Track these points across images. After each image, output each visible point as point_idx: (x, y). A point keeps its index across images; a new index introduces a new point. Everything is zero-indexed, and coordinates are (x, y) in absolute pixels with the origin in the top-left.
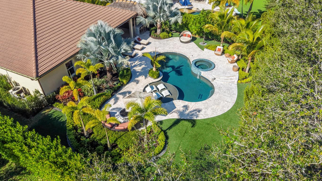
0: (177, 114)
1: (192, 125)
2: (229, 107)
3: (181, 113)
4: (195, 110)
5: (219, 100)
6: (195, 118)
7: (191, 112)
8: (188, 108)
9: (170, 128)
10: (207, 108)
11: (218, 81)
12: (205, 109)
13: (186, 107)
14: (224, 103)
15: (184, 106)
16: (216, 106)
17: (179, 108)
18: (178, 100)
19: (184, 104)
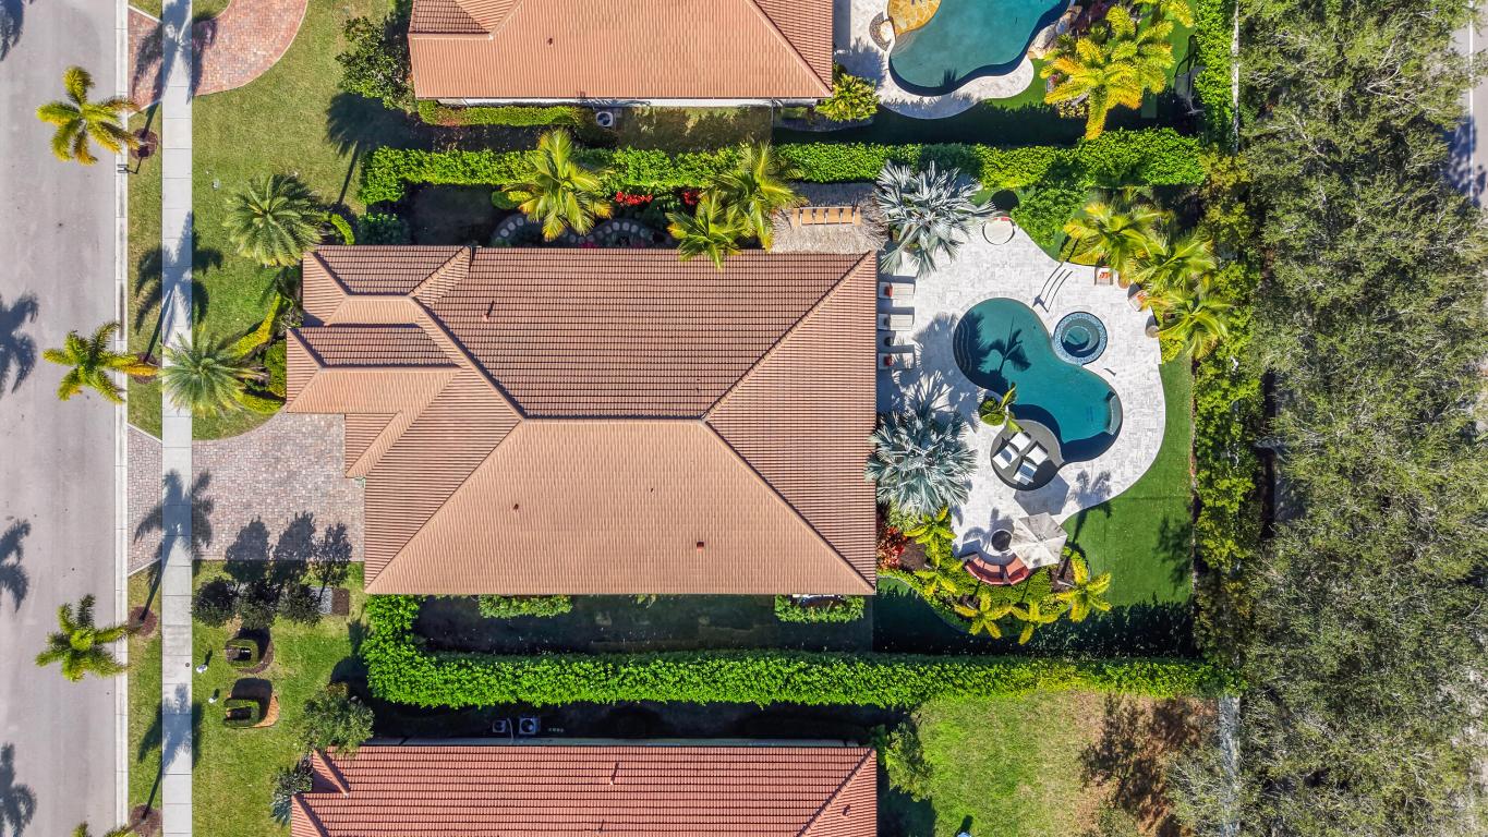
0: (1075, 502)
1: (1106, 513)
2: (1156, 442)
3: (1081, 496)
4: (1100, 478)
5: (1136, 434)
6: (1107, 498)
7: (1095, 485)
8: (1087, 478)
9: (1078, 534)
10: (1121, 464)
11: (1122, 377)
13: (1083, 477)
14: (1146, 438)
15: (1078, 479)
16: (1135, 451)
17: (1074, 485)
18: (1067, 466)
19: (1079, 471)
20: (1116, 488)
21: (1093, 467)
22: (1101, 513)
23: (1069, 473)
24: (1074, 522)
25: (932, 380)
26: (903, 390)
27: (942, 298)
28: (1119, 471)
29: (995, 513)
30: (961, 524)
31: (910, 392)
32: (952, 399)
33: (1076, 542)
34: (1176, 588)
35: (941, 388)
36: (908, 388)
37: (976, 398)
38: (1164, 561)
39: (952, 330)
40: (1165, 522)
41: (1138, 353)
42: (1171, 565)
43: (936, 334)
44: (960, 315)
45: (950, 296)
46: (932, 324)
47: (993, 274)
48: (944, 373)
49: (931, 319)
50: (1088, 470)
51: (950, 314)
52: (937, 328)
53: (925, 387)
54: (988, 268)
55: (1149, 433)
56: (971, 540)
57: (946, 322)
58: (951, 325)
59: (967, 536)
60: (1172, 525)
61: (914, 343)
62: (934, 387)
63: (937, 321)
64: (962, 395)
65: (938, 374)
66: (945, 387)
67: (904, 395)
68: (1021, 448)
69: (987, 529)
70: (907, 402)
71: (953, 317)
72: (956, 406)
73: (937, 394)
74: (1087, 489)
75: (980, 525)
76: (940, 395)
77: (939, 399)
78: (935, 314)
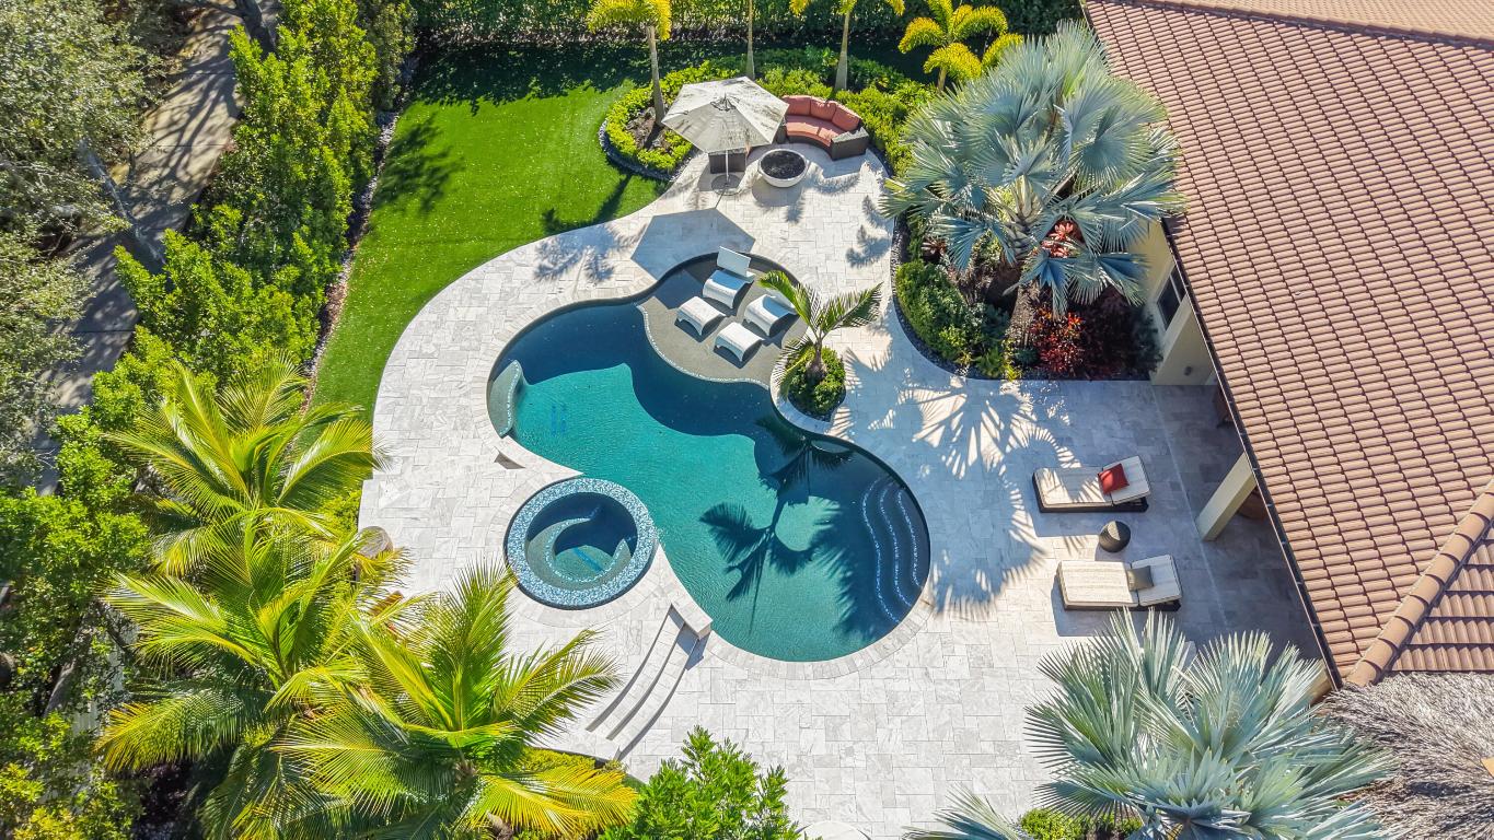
0: (621, 234)
1: (555, 217)
2: (417, 334)
3: (608, 244)
4: (561, 271)
5: (462, 349)
6: (549, 240)
7: (574, 261)
8: (590, 271)
9: (622, 187)
11: (480, 454)
12: (513, 289)
13: (599, 274)
14: (435, 341)
15: (609, 272)
16: (471, 317)
17: (621, 260)
18: (634, 292)
19: (606, 283)
20: (529, 255)
21: (575, 287)
22: (563, 217)
23: (628, 279)
24: (624, 204)
25: (973, 456)
26: (1043, 433)
28: (517, 284)
29: (793, 217)
30: (867, 201)
31: (1023, 430)
32: (912, 415)
33: (623, 178)
34: (430, 121)
36: (1032, 439)
37: (853, 415)
38: (444, 155)
39: (936, 573)
40: (427, 207)
41: (425, 505)
42: (431, 149)
43: (980, 564)
44: (919, 614)
45: (958, 666)
46: (997, 590)
47: (833, 733)
48: (943, 472)
49: (1001, 602)
50: (584, 282)
51: (950, 619)
52: (981, 579)
53: (986, 440)
54: (850, 752)
55: (430, 349)
56: (844, 178)
57: (957, 594)
58: (942, 586)
59: (850, 184)
60: (414, 204)
61: (1040, 542)
62: (964, 442)
63: (982, 598)
64: (887, 423)
65: (958, 468)
66: (935, 440)
67: (1038, 423)
68: (737, 326)
69: (811, 195)
70: (1027, 408)
71: (938, 606)
72: (901, 400)
73: (954, 426)
74: (592, 254)
75: (826, 197)
76: (947, 422)
77: (946, 415)
78: (993, 617)
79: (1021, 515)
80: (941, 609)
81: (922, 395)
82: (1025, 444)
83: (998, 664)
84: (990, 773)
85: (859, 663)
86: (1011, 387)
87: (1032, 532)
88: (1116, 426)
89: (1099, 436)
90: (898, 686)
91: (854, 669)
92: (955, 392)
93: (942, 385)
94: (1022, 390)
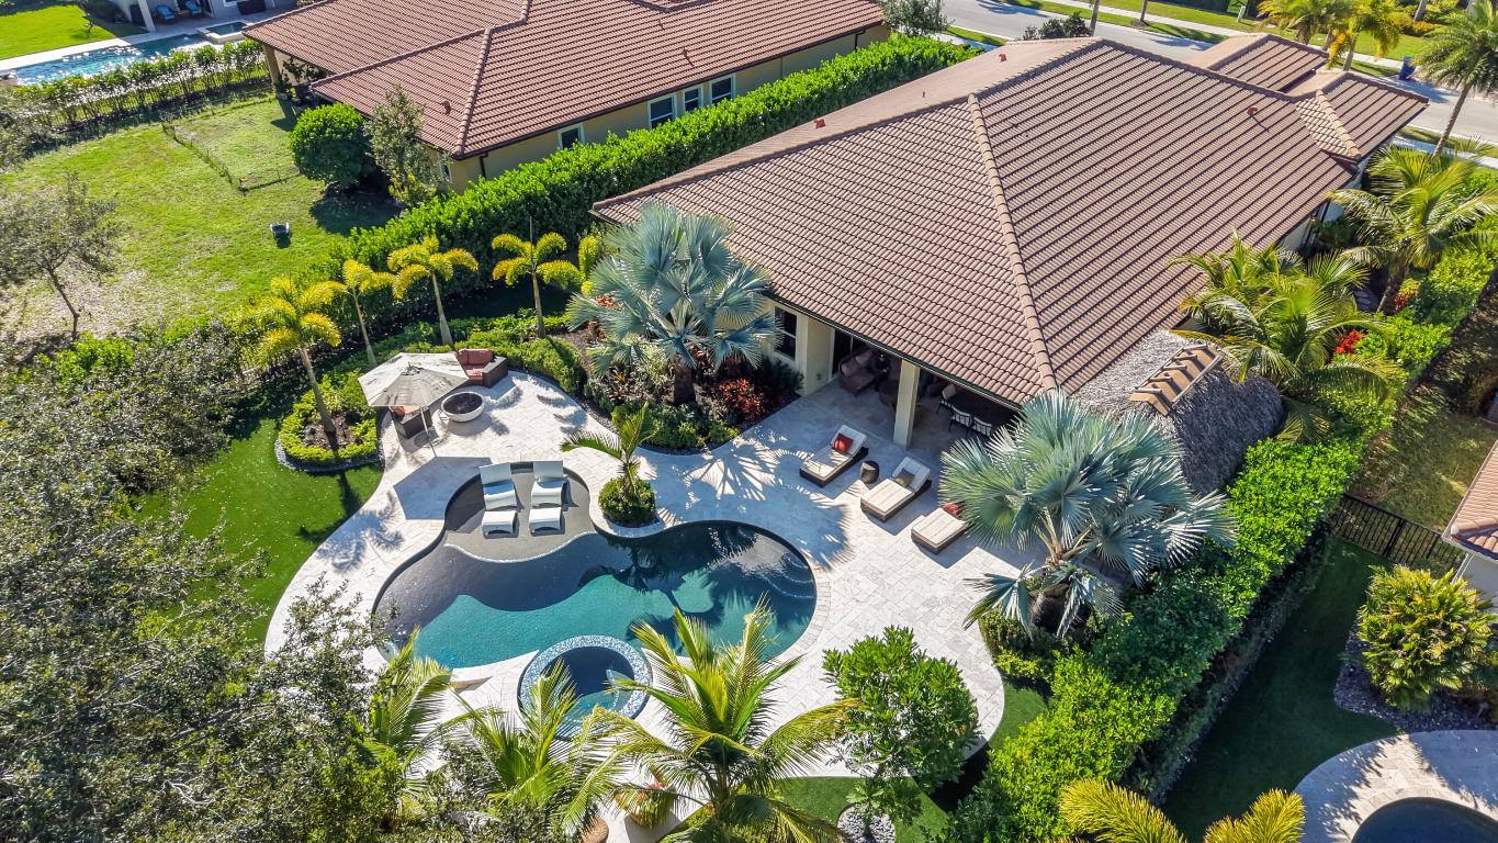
0: (379, 510)
1: (310, 530)
3: (375, 522)
4: (357, 558)
6: (323, 547)
7: (361, 547)
8: (383, 545)
13: (393, 543)
15: (399, 537)
17: (399, 523)
18: (432, 538)
19: (404, 545)
20: (317, 565)
21: (383, 562)
22: (317, 527)
23: (420, 533)
24: (360, 491)
25: (759, 486)
26: (780, 452)
27: (877, 576)
29: (501, 431)
30: (541, 398)
31: (768, 457)
32: (704, 488)
33: (338, 477)
35: (734, 485)
36: (778, 458)
37: (670, 509)
39: (806, 553)
43: (822, 532)
44: (820, 577)
45: (868, 586)
46: (843, 538)
48: (751, 503)
49: (852, 542)
50: (388, 553)
51: (838, 567)
52: (831, 538)
53: (757, 474)
56: (509, 393)
57: (829, 555)
58: (817, 557)
59: (518, 395)
61: (837, 502)
62: (745, 482)
64: (694, 500)
65: (758, 496)
66: (729, 490)
67: (772, 449)
68: (532, 511)
69: (498, 413)
70: (758, 446)
71: (826, 566)
72: (689, 484)
73: (731, 477)
74: (371, 535)
75: (510, 410)
76: (725, 478)
77: (721, 476)
78: (856, 551)
79: (814, 497)
80: (829, 567)
81: (697, 473)
82: (777, 462)
83: (883, 570)
84: (938, 620)
85: (819, 623)
86: (739, 441)
87: (828, 499)
88: (810, 426)
89: (808, 436)
90: (851, 617)
91: (820, 629)
92: (712, 462)
93: (702, 463)
94: (746, 439)
